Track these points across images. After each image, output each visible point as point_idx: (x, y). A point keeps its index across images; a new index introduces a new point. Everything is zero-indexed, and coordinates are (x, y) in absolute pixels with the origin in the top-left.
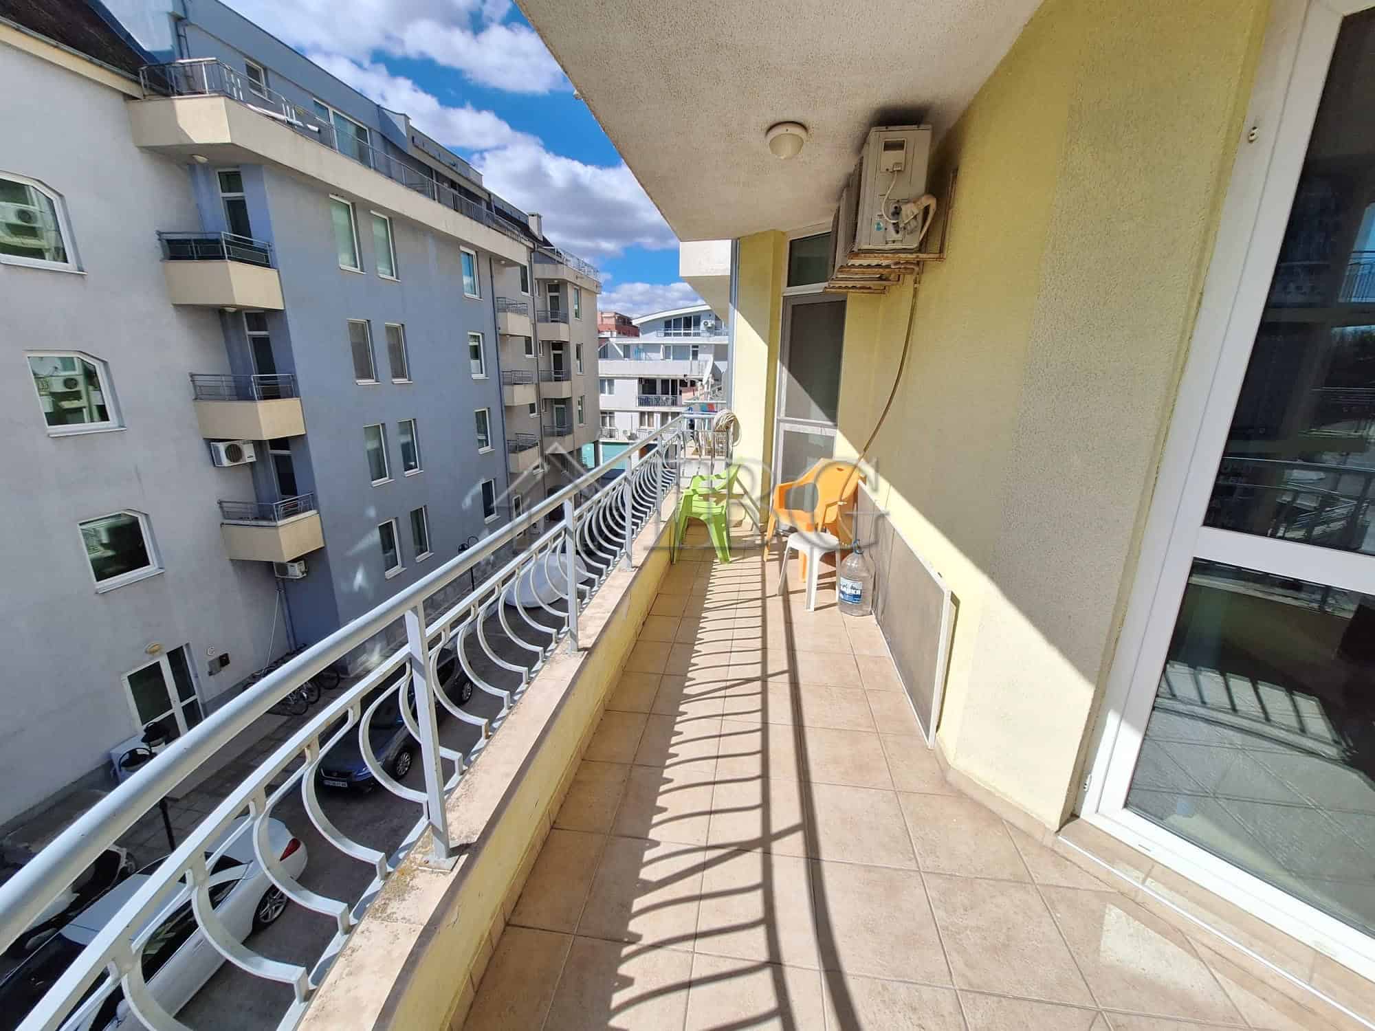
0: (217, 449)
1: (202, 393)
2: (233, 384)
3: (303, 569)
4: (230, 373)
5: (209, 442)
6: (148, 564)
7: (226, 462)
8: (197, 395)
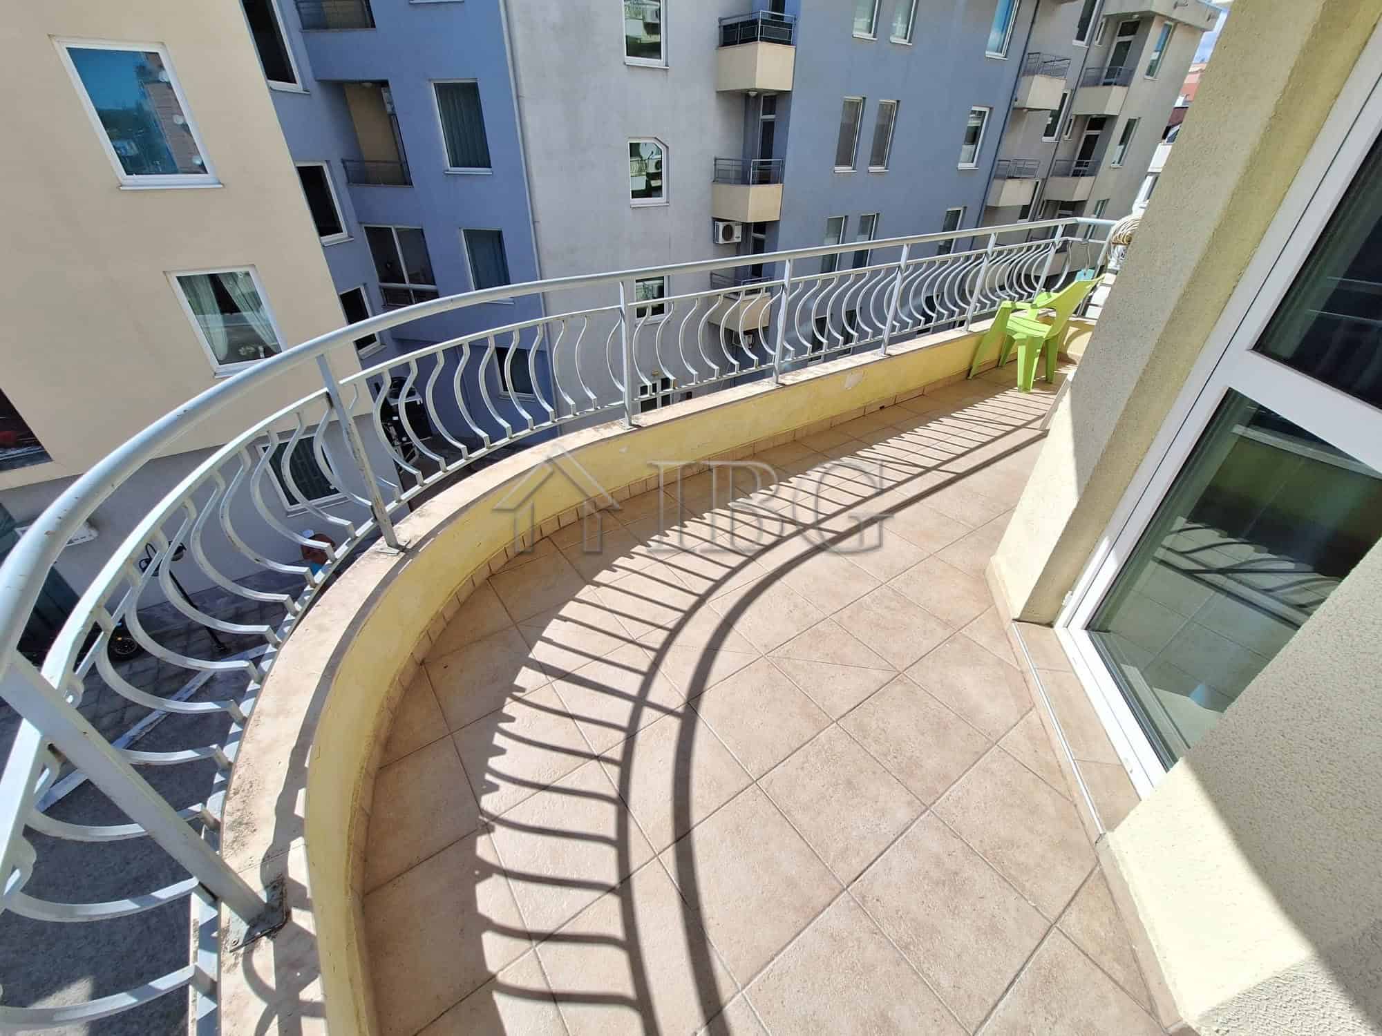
0: (718, 227)
1: (720, 177)
2: (740, 169)
3: (751, 342)
4: (741, 158)
5: (716, 220)
6: (663, 312)
7: (721, 240)
8: (715, 178)
